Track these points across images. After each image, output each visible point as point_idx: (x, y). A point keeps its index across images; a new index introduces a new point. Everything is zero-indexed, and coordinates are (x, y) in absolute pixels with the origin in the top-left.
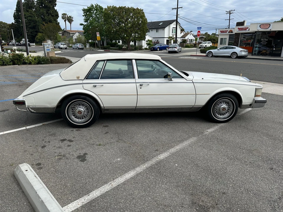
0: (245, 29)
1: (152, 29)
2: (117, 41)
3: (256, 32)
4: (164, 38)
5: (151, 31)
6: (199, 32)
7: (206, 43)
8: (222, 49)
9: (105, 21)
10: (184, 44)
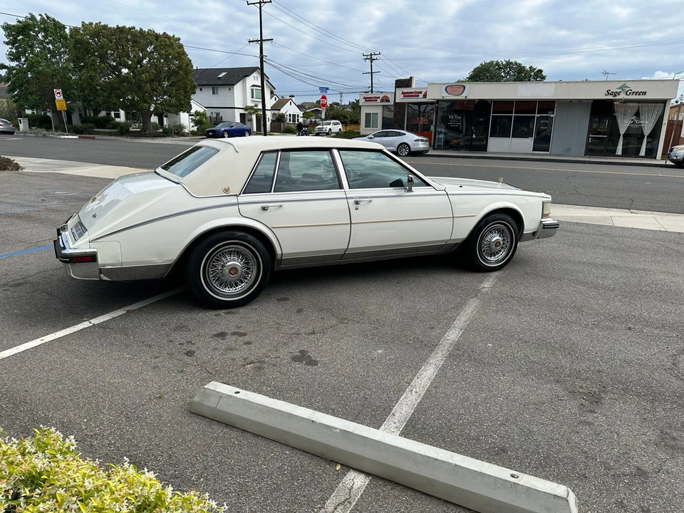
0: (417, 94)
1: (202, 86)
2: (113, 114)
3: (438, 101)
4: (235, 108)
5: (198, 90)
6: (324, 97)
7: (330, 124)
8: (381, 136)
9: (76, 60)
10: (282, 124)
